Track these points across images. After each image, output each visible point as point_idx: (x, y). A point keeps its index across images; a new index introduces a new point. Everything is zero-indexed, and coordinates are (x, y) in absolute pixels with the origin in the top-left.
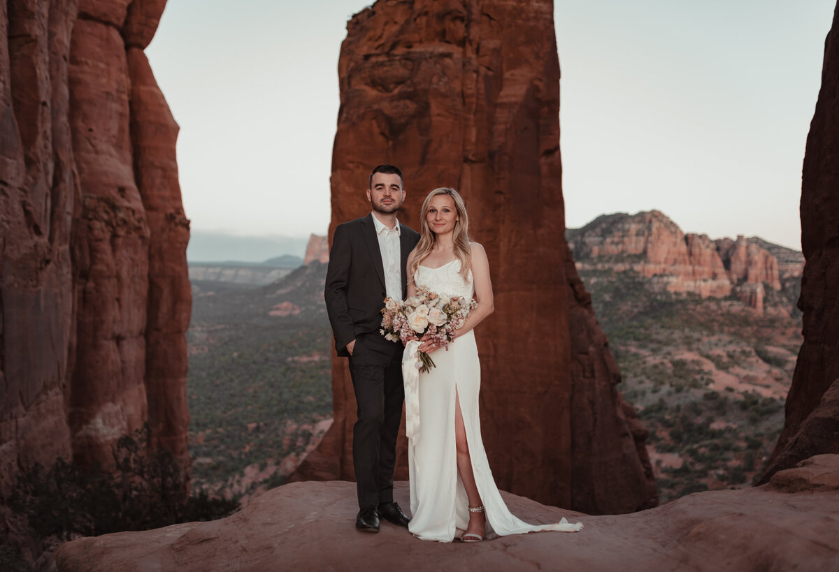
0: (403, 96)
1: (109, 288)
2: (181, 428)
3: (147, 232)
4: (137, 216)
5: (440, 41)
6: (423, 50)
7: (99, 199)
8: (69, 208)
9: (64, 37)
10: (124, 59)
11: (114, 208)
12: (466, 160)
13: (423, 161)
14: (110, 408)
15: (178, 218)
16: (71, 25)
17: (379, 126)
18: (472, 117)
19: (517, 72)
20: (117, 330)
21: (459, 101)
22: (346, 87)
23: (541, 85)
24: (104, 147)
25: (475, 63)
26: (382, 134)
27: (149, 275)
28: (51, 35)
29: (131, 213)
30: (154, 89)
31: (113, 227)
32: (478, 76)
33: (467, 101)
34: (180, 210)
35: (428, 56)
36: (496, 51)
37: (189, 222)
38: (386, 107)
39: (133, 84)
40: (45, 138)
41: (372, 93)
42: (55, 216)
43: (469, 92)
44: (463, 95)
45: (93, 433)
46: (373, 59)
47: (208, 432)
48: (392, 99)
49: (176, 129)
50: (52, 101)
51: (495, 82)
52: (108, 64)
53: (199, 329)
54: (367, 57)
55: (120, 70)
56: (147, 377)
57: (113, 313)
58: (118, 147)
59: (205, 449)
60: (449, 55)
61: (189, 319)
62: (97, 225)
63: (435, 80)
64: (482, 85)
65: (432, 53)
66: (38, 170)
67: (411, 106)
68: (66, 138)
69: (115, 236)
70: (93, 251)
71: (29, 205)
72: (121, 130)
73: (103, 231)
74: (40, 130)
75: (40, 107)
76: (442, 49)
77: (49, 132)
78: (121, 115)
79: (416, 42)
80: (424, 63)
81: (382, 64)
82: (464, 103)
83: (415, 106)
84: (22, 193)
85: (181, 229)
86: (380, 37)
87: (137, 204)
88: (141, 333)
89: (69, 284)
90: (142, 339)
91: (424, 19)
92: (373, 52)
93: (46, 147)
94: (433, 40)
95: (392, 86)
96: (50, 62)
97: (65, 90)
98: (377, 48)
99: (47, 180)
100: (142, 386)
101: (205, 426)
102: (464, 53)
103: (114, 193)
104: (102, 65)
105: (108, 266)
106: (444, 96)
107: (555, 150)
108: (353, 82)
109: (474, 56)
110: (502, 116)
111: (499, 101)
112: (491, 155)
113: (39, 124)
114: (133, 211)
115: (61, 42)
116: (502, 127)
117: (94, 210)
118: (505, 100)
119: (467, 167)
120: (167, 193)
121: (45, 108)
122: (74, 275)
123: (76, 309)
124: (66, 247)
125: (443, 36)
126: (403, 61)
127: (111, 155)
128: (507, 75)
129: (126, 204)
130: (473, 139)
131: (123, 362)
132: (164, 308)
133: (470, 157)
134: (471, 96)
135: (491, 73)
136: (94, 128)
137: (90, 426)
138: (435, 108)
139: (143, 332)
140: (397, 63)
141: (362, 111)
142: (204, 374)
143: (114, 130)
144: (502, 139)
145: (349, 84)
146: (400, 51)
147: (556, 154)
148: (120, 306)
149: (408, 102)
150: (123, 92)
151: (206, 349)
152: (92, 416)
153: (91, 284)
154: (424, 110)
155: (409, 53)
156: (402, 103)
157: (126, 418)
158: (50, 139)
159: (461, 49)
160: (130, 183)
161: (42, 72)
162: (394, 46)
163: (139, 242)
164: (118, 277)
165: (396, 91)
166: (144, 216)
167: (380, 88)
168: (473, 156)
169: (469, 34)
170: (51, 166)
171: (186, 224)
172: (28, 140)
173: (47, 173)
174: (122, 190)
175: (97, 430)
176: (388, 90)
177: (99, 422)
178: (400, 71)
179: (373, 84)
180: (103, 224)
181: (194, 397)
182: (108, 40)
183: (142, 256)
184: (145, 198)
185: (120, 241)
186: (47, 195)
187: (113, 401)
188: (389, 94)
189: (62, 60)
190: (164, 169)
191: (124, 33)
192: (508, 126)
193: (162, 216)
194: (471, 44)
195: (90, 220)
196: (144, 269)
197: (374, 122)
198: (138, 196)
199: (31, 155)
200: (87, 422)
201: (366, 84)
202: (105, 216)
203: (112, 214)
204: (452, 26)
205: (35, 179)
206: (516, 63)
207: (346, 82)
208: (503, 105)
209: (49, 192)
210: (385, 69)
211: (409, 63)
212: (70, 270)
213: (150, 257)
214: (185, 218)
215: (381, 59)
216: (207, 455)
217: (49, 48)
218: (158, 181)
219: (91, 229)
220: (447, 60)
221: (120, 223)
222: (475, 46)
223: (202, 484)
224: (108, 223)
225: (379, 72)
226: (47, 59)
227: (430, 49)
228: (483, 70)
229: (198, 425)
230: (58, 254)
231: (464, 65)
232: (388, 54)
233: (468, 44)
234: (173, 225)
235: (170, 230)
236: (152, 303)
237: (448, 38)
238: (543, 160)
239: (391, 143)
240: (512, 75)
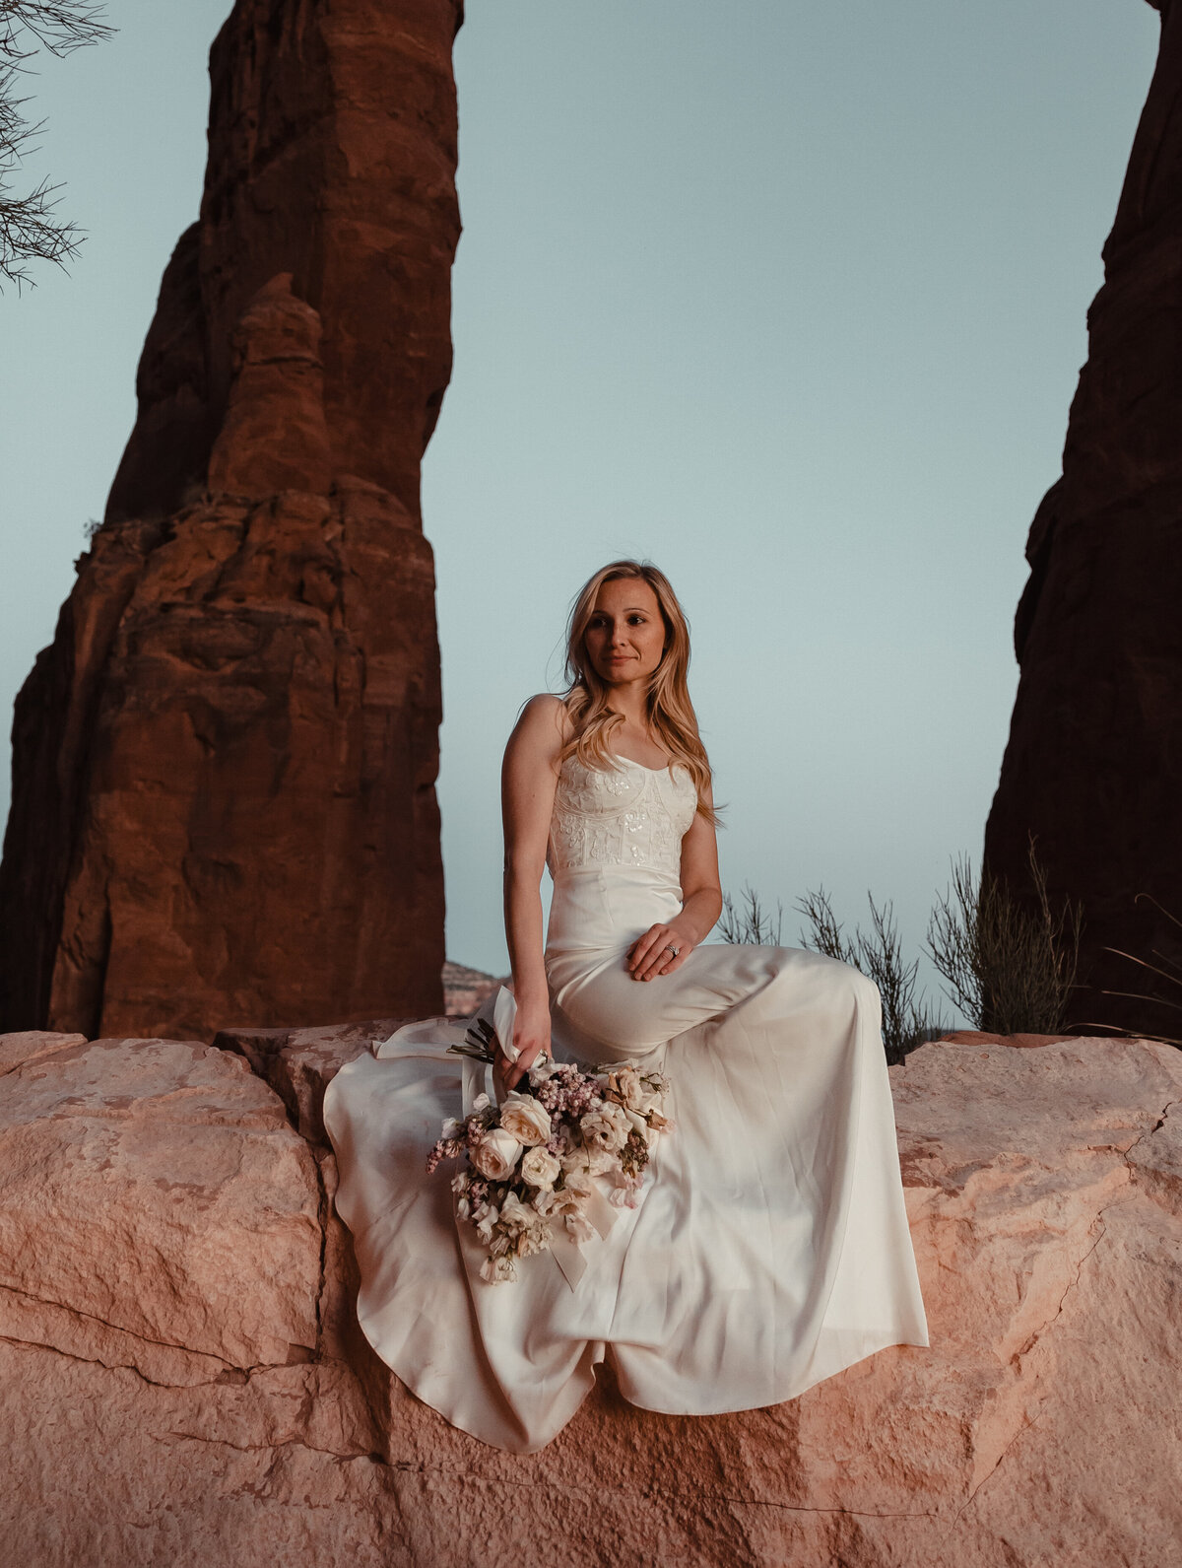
0: (238, 679)
5: (296, 599)
6: (266, 608)
13: (275, 788)
17: (194, 724)
18: (344, 724)
19: (387, 659)
21: (329, 696)
26: (201, 738)
33: (340, 698)
35: (284, 620)
38: (212, 693)
41: (182, 667)
43: (346, 685)
44: (336, 689)
46: (180, 612)
48: (222, 682)
54: (168, 607)
60: (313, 624)
63: (298, 660)
65: (289, 617)
79: (252, 594)
80: (277, 631)
81: (200, 623)
82: (337, 702)
83: (264, 698)
91: (265, 561)
92: (174, 599)
94: (281, 596)
95: (222, 661)
102: (332, 623)
106: (312, 687)
107: (430, 785)
108: (147, 645)
111: (365, 702)
112: (365, 787)
116: (379, 744)
125: (299, 593)
126: (239, 624)
128: (372, 661)
130: (343, 759)
138: (296, 705)
140: (230, 625)
141: (166, 696)
144: (378, 764)
146: (224, 603)
147: (431, 790)
149: (251, 691)
154: (279, 706)
155: (244, 610)
156: (239, 690)
159: (327, 617)
162: (215, 596)
165: (228, 670)
167: (197, 661)
169: (340, 595)
176: (212, 667)
178: (236, 639)
179: (186, 653)
188: (215, 673)
192: (387, 743)
197: (185, 715)
201: (173, 652)
204: (315, 578)
207: (125, 642)
208: (373, 709)
210: (211, 631)
211: (250, 627)
215: (193, 613)
220: (313, 632)
225: (200, 636)
227: (285, 610)
231: (335, 642)
232: (204, 607)
233: (337, 610)
237: (307, 596)
239: (212, 753)
240: (381, 663)
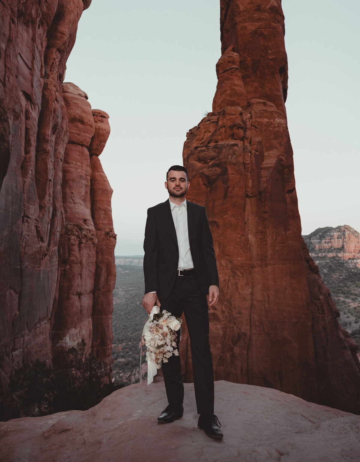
0: (214, 165)
1: (76, 268)
2: (109, 342)
3: (96, 241)
4: (92, 233)
5: (232, 139)
6: (223, 143)
7: (74, 225)
8: (59, 229)
9: (61, 150)
10: (89, 161)
11: (81, 229)
12: (247, 196)
13: (225, 197)
14: (73, 331)
15: (111, 233)
16: (65, 145)
17: (203, 181)
18: (249, 174)
19: (271, 152)
20: (79, 290)
21: (242, 166)
22: (186, 163)
23: (283, 158)
24: (78, 200)
25: (249, 148)
26: (204, 184)
27: (96, 262)
28: (56, 150)
29: (89, 232)
30: (102, 174)
31: (80, 238)
32: (251, 154)
33: (246, 166)
34: (112, 230)
35: (226, 146)
36: (260, 143)
37: (116, 235)
38: (206, 171)
39: (93, 171)
40: (50, 196)
41: (199, 165)
42: (52, 233)
43: (247, 162)
44: (244, 164)
45: (64, 345)
46: (199, 149)
47: (124, 344)
48: (209, 167)
49: (112, 192)
50: (54, 179)
51: (260, 157)
52: (82, 163)
53: (121, 290)
54: (196, 148)
55: (87, 166)
56: (93, 315)
57: (78, 281)
58: (84, 200)
59: (121, 353)
60: (236, 145)
61: (114, 284)
62: (73, 237)
63: (230, 157)
64: (253, 159)
65: (228, 144)
66: (45, 211)
67: (218, 170)
68: (60, 196)
69: (80, 243)
70: (70, 250)
71: (39, 227)
72: (86, 193)
73: (75, 240)
74: (48, 192)
75: (48, 182)
76: (232, 142)
77: (52, 193)
78: (86, 186)
79: (220, 140)
80: (224, 149)
81: (204, 151)
82: (245, 168)
83: (220, 170)
84: (36, 222)
85: (112, 239)
86: (202, 139)
87: (92, 227)
88: (91, 292)
89: (56, 267)
90: (91, 295)
91: (224, 129)
92: (199, 145)
93: (49, 200)
94: (228, 139)
95: (209, 161)
96: (54, 162)
97: (60, 174)
98: (201, 144)
99: (49, 216)
100: (90, 319)
101: (122, 341)
102: (244, 144)
103: (81, 222)
104: (79, 164)
105: (76, 258)
106: (235, 164)
107: (293, 190)
108: (190, 160)
109: (249, 145)
110: (264, 173)
111: (262, 167)
112: (260, 193)
113: (47, 190)
114: (90, 231)
115: (60, 153)
116: (265, 179)
117: (71, 230)
118: (266, 166)
119: (248, 200)
120: (106, 222)
121: (50, 182)
122: (59, 261)
123: (59, 279)
124: (56, 248)
125: (233, 137)
126: (214, 149)
127: (81, 205)
128: (266, 154)
129: (87, 227)
130: (250, 185)
131: (81, 306)
132: (103, 279)
133: (249, 194)
134: (248, 164)
135: (258, 153)
136: (74, 192)
137: (63, 341)
138: (230, 171)
139: (92, 291)
140: (211, 150)
141: (194, 174)
142: (122, 313)
143: (83, 193)
144: (265, 185)
145: (188, 161)
146: (212, 144)
147: (294, 192)
148: (81, 278)
149: (217, 168)
150: (88, 175)
151: (124, 300)
152: (64, 335)
153: (68, 267)
154: (225, 172)
155: (217, 145)
156: (213, 169)
157: (81, 336)
158: (52, 196)
159: (242, 142)
160: (89, 217)
161: (50, 166)
162: (209, 143)
163: (92, 246)
164: (81, 263)
165: (211, 163)
166: (95, 233)
167: (203, 162)
168: (251, 194)
169: (246, 135)
170: (51, 209)
171: (115, 237)
172: (41, 197)
173: (49, 212)
174: (85, 221)
175: (66, 343)
176: (207, 163)
177: (67, 338)
178: (213, 154)
179: (199, 160)
180: (75, 237)
181: (117, 326)
182: (82, 153)
183: (93, 252)
184: (96, 224)
185: (83, 245)
186: (48, 223)
187: (75, 327)
188: (207, 165)
189: (60, 160)
190: (105, 210)
191: (89, 149)
192: (268, 178)
193: (103, 233)
194: (247, 140)
195: (70, 235)
196: (94, 259)
197: (200, 178)
198: (93, 224)
199: (42, 204)
200: (62, 339)
201: (196, 161)
202: (77, 233)
203: (80, 232)
204: (237, 131)
205: (43, 215)
206: (270, 148)
207: (186, 161)
208: (265, 168)
209: (50, 221)
210: (205, 153)
211: (217, 149)
212: (57, 259)
213: (97, 253)
214: (114, 234)
215: (203, 149)
216: (123, 357)
217: (54, 156)
218: (102, 216)
219: (69, 239)
220: (236, 147)
221: (83, 236)
222: (249, 140)
223: (120, 373)
224: (78, 237)
225: (202, 155)
226: (53, 160)
227: (227, 143)
228: (253, 151)
229: (119, 341)
230: (52, 251)
231: (244, 149)
232: (206, 146)
233: (245, 140)
234: (108, 237)
235: (107, 240)
236: (97, 276)
237: (235, 137)
238: (287, 195)
239: (209, 189)
240: (269, 154)
